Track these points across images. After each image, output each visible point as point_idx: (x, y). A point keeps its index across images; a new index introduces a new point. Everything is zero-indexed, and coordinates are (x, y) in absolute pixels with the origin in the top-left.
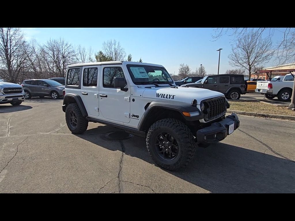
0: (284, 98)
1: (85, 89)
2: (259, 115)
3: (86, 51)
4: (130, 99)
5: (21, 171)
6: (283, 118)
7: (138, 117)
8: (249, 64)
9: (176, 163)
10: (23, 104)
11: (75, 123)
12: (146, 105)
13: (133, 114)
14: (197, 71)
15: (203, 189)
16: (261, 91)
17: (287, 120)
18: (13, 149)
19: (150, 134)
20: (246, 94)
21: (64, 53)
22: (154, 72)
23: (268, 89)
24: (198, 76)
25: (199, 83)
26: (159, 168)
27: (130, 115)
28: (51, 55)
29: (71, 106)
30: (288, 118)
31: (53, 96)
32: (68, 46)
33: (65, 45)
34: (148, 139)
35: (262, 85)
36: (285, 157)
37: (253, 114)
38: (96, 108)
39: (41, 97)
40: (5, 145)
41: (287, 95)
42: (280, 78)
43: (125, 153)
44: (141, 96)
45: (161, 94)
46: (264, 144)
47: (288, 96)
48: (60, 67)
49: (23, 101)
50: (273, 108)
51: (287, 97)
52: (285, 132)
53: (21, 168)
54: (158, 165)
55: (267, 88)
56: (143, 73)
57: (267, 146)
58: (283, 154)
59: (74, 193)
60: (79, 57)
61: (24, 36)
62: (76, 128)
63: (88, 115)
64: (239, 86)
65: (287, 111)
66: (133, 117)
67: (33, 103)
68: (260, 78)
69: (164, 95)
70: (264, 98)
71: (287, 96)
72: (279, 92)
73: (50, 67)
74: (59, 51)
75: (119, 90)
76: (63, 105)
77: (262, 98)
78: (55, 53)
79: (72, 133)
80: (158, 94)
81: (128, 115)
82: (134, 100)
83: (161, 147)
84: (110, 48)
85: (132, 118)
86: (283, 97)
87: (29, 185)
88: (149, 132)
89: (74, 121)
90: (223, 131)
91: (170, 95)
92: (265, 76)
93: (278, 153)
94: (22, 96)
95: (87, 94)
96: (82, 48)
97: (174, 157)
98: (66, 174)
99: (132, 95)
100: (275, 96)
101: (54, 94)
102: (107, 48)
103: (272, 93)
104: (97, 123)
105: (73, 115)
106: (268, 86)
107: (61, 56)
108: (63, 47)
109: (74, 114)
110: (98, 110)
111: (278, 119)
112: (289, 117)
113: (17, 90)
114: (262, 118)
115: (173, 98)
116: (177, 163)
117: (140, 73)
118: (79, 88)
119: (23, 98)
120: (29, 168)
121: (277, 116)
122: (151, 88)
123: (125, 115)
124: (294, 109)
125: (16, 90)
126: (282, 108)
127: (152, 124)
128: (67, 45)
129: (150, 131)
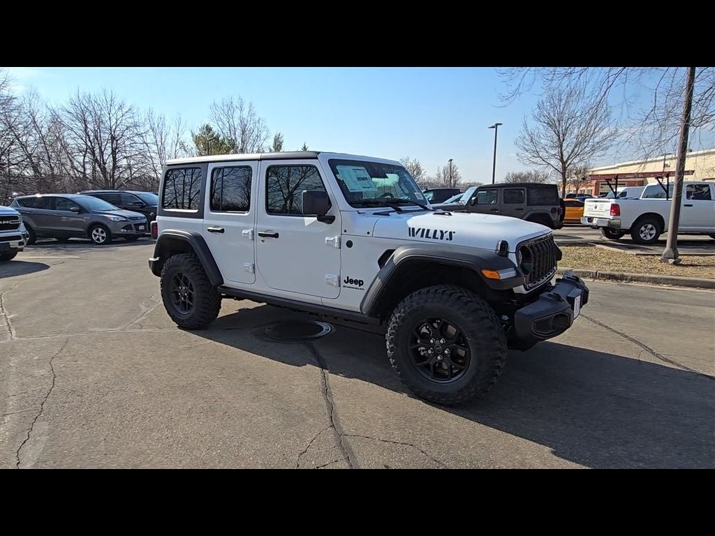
0: (645, 236)
1: (213, 219)
2: (603, 276)
3: (167, 123)
4: (340, 242)
5: (84, 422)
6: (655, 281)
7: (360, 283)
8: (562, 159)
9: (465, 387)
10: (19, 257)
11: (187, 301)
12: (383, 256)
13: (348, 278)
14: (439, 176)
15: (535, 443)
16: (595, 222)
17: (665, 286)
18: (42, 372)
19: (397, 322)
20: (563, 228)
21: (114, 127)
22: (387, 177)
23: (611, 217)
24: (443, 186)
25: (455, 203)
26: (421, 402)
27: (340, 281)
28: (80, 132)
29: (179, 261)
30: (666, 281)
31: (95, 235)
32: (125, 110)
33: (117, 108)
34: (390, 335)
35: (596, 208)
36: (684, 367)
37: (590, 273)
38: (248, 265)
39: (62, 240)
40: (14, 361)
41: (651, 229)
42: (626, 193)
43: (327, 371)
44: (368, 233)
45: (420, 229)
46: (632, 340)
47: (654, 232)
48: (105, 163)
49: (21, 250)
50: (628, 259)
51: (651, 235)
52: (666, 313)
53: (80, 416)
54: (417, 394)
55: (608, 215)
56: (363, 179)
57: (641, 344)
58: (677, 359)
59: (238, 468)
60: (149, 139)
61: (11, 83)
62: (192, 314)
63: (223, 283)
64: (548, 209)
65: (659, 266)
66: (349, 284)
67: (45, 255)
68: (581, 190)
69: (428, 231)
70: (599, 237)
71: (652, 232)
72: (633, 224)
73: (76, 164)
74: (99, 121)
75: (310, 220)
76: (152, 259)
77: (596, 238)
78: (90, 126)
79: (180, 327)
80: (413, 229)
81: (336, 279)
82: (350, 244)
83: (422, 354)
84: (229, 116)
85: (344, 287)
86: (642, 235)
87: (119, 456)
88: (393, 319)
89: (185, 297)
90: (567, 311)
91: (441, 232)
92: (592, 188)
93: (668, 358)
94: (18, 238)
95: (222, 231)
96: (157, 116)
97: (457, 374)
98: (203, 424)
99: (345, 231)
100: (627, 232)
101: (97, 231)
102: (222, 117)
103: (619, 226)
104: (246, 300)
105: (182, 282)
106: (610, 209)
107: (106, 136)
108: (113, 112)
109: (186, 278)
110: (254, 268)
111: (643, 285)
112: (668, 279)
113: (8, 222)
114: (609, 282)
115: (451, 239)
116: (467, 387)
117: (359, 179)
118: (200, 215)
119: (21, 244)
120: (104, 416)
121: (642, 277)
122: (388, 215)
123: (328, 279)
124: (673, 260)
125: (4, 222)
126: (647, 259)
127: (402, 298)
128: (121, 107)
129: (397, 315)
